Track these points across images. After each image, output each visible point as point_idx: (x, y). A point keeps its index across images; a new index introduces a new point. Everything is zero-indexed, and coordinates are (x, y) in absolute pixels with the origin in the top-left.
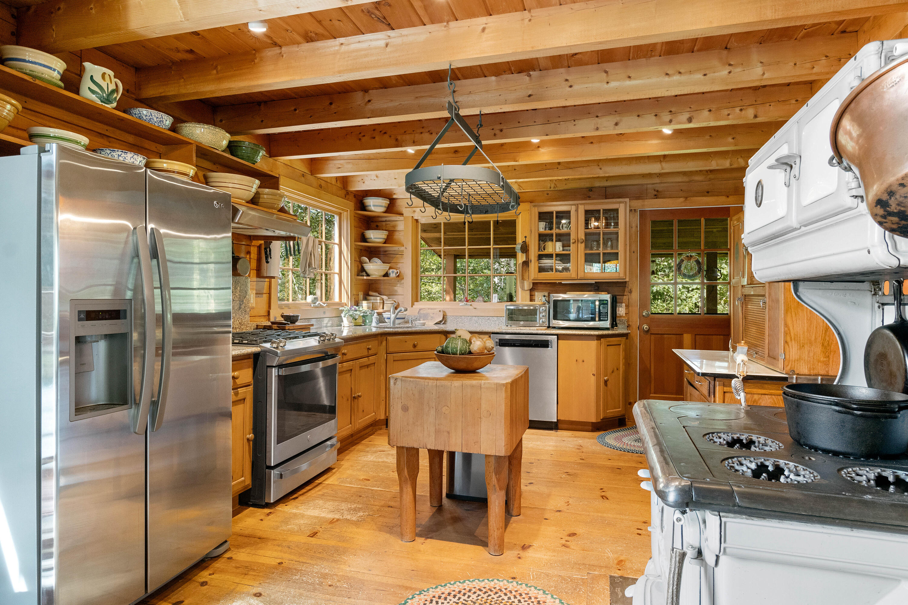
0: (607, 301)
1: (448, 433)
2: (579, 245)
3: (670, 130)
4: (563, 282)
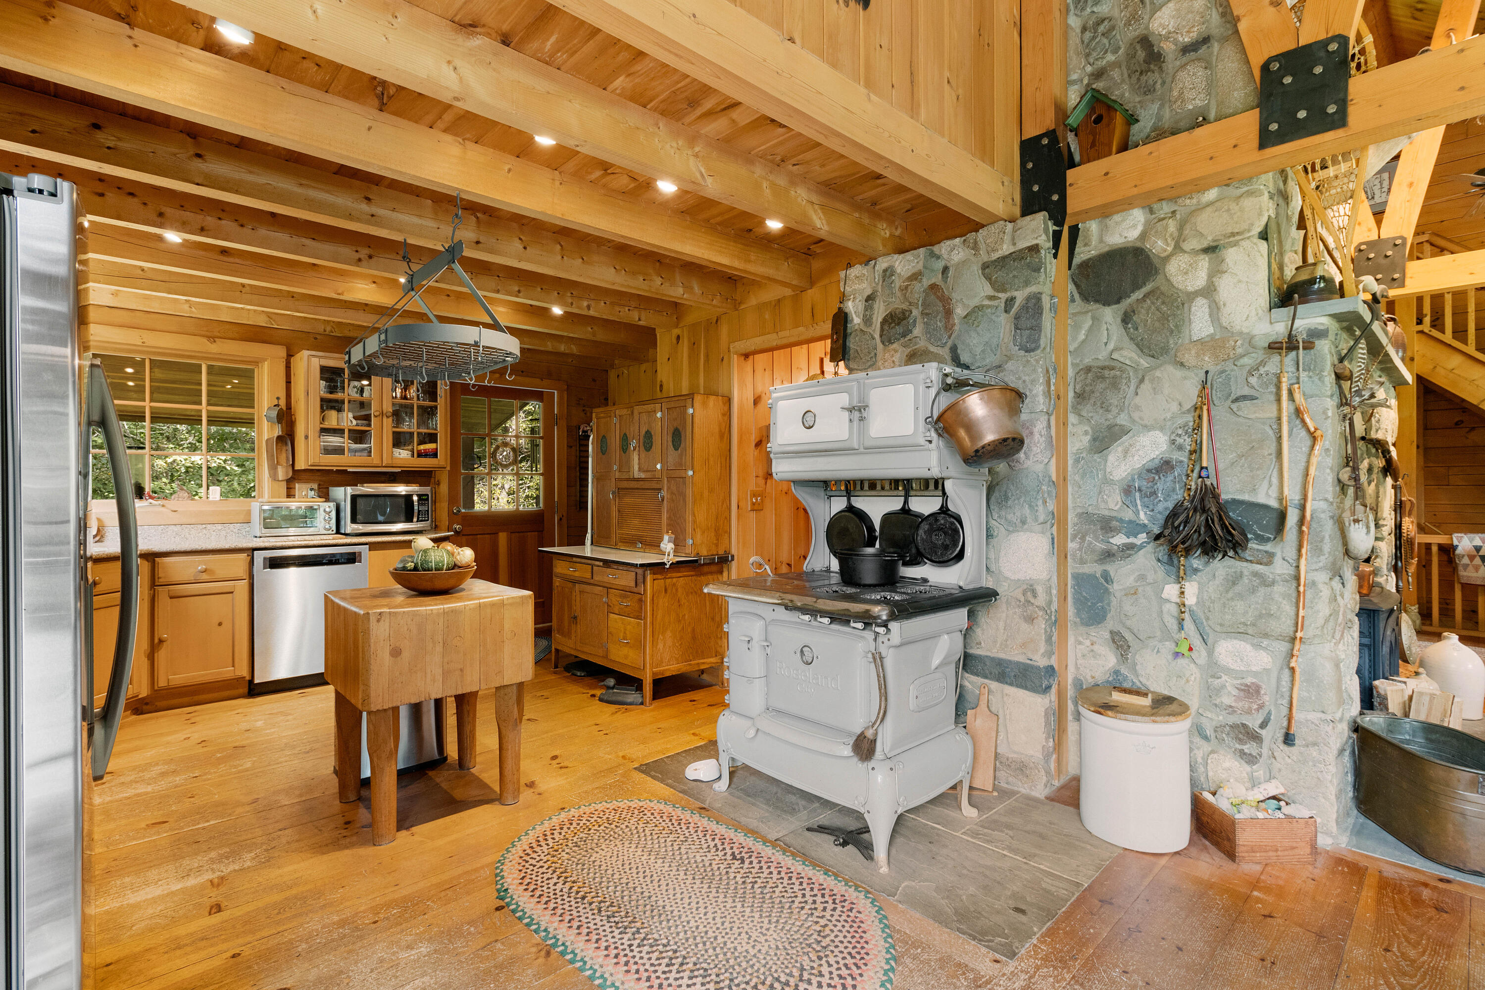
0: (427, 495)
1: (461, 670)
2: (385, 419)
3: (562, 309)
4: (350, 470)
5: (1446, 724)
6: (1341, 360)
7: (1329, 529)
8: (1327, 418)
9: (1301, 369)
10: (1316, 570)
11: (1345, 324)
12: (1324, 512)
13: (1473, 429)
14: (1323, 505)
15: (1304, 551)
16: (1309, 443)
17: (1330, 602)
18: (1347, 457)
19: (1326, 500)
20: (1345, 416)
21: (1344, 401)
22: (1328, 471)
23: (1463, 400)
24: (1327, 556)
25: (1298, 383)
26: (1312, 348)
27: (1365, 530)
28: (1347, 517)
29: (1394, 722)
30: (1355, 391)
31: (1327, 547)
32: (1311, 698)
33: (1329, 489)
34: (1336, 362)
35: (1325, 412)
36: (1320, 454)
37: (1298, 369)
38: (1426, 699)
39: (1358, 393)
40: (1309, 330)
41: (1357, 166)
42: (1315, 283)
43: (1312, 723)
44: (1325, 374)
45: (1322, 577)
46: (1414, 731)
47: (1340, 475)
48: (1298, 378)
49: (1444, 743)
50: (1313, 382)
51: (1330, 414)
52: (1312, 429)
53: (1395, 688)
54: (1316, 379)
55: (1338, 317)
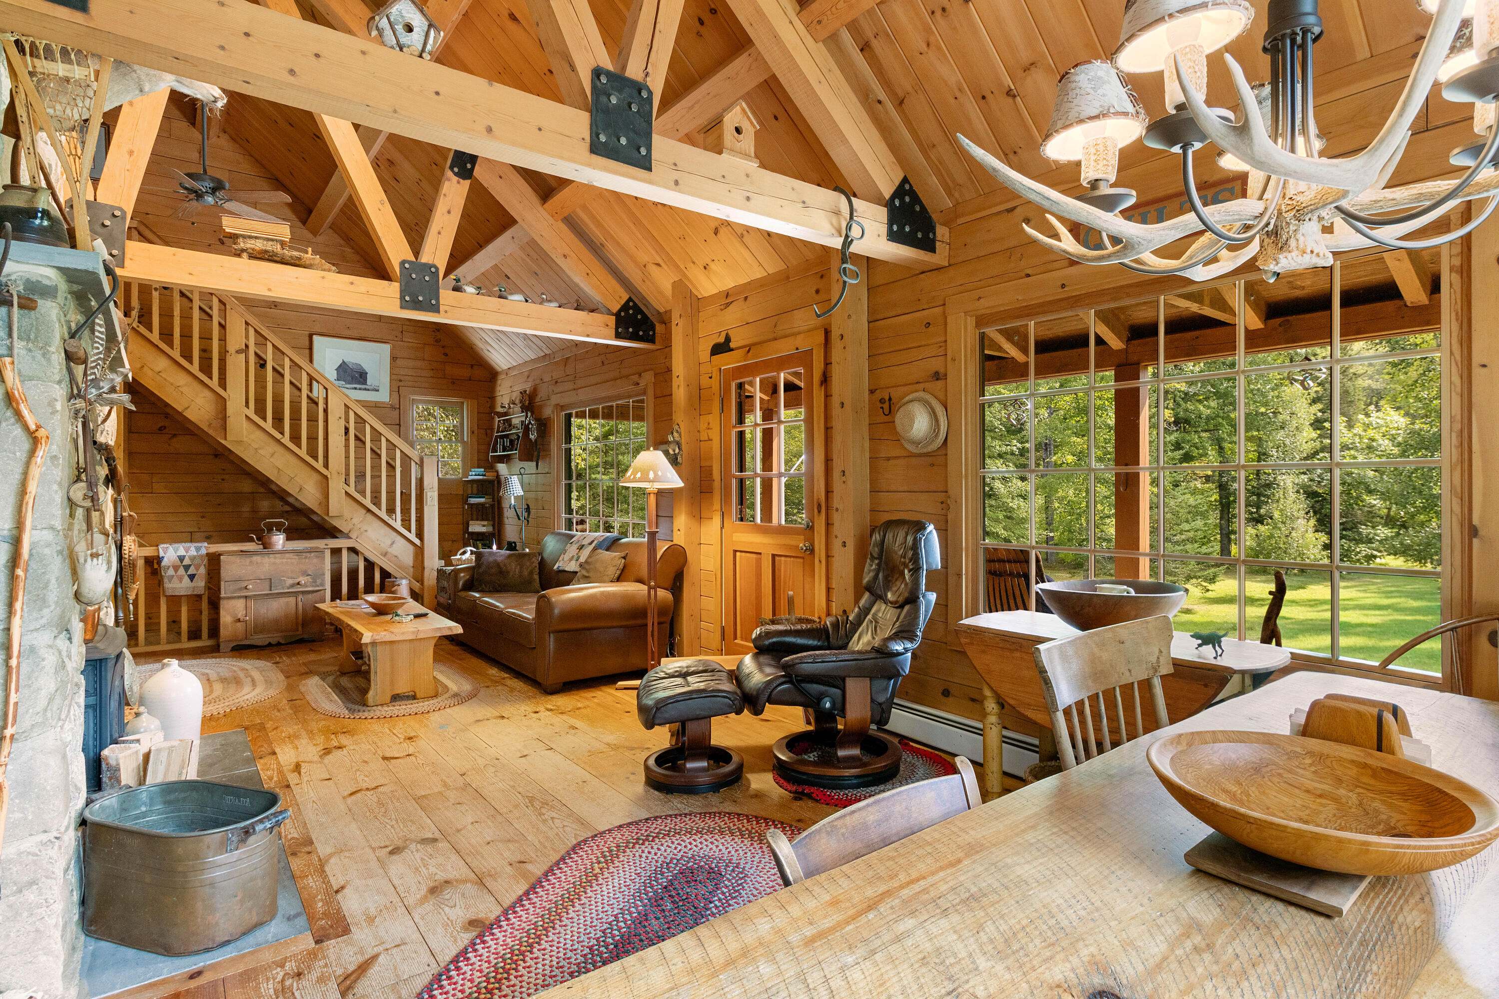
5: (183, 778)
6: (72, 336)
7: (57, 568)
8: (54, 412)
9: (15, 335)
10: (37, 630)
11: (76, 287)
12: (48, 545)
13: (174, 436)
14: (47, 535)
15: (18, 605)
16: (26, 445)
17: (56, 672)
18: (78, 468)
19: (52, 528)
20: (77, 412)
21: (75, 391)
22: (55, 487)
23: (167, 405)
24: (53, 607)
25: (11, 356)
26: (34, 308)
27: (105, 567)
28: (81, 548)
29: (129, 796)
30: (92, 380)
31: (53, 595)
32: (26, 819)
33: (57, 513)
34: (67, 336)
35: (51, 403)
36: (44, 464)
37: (10, 335)
38: (164, 756)
39: (95, 382)
40: (28, 281)
41: (97, 80)
42: (36, 218)
43: (29, 853)
44: (52, 349)
45: (43, 639)
46: (151, 799)
47: (71, 493)
48: (11, 348)
49: (184, 800)
50: (33, 357)
51: (58, 406)
52: (33, 427)
53: (129, 752)
54: (38, 354)
55: (70, 275)
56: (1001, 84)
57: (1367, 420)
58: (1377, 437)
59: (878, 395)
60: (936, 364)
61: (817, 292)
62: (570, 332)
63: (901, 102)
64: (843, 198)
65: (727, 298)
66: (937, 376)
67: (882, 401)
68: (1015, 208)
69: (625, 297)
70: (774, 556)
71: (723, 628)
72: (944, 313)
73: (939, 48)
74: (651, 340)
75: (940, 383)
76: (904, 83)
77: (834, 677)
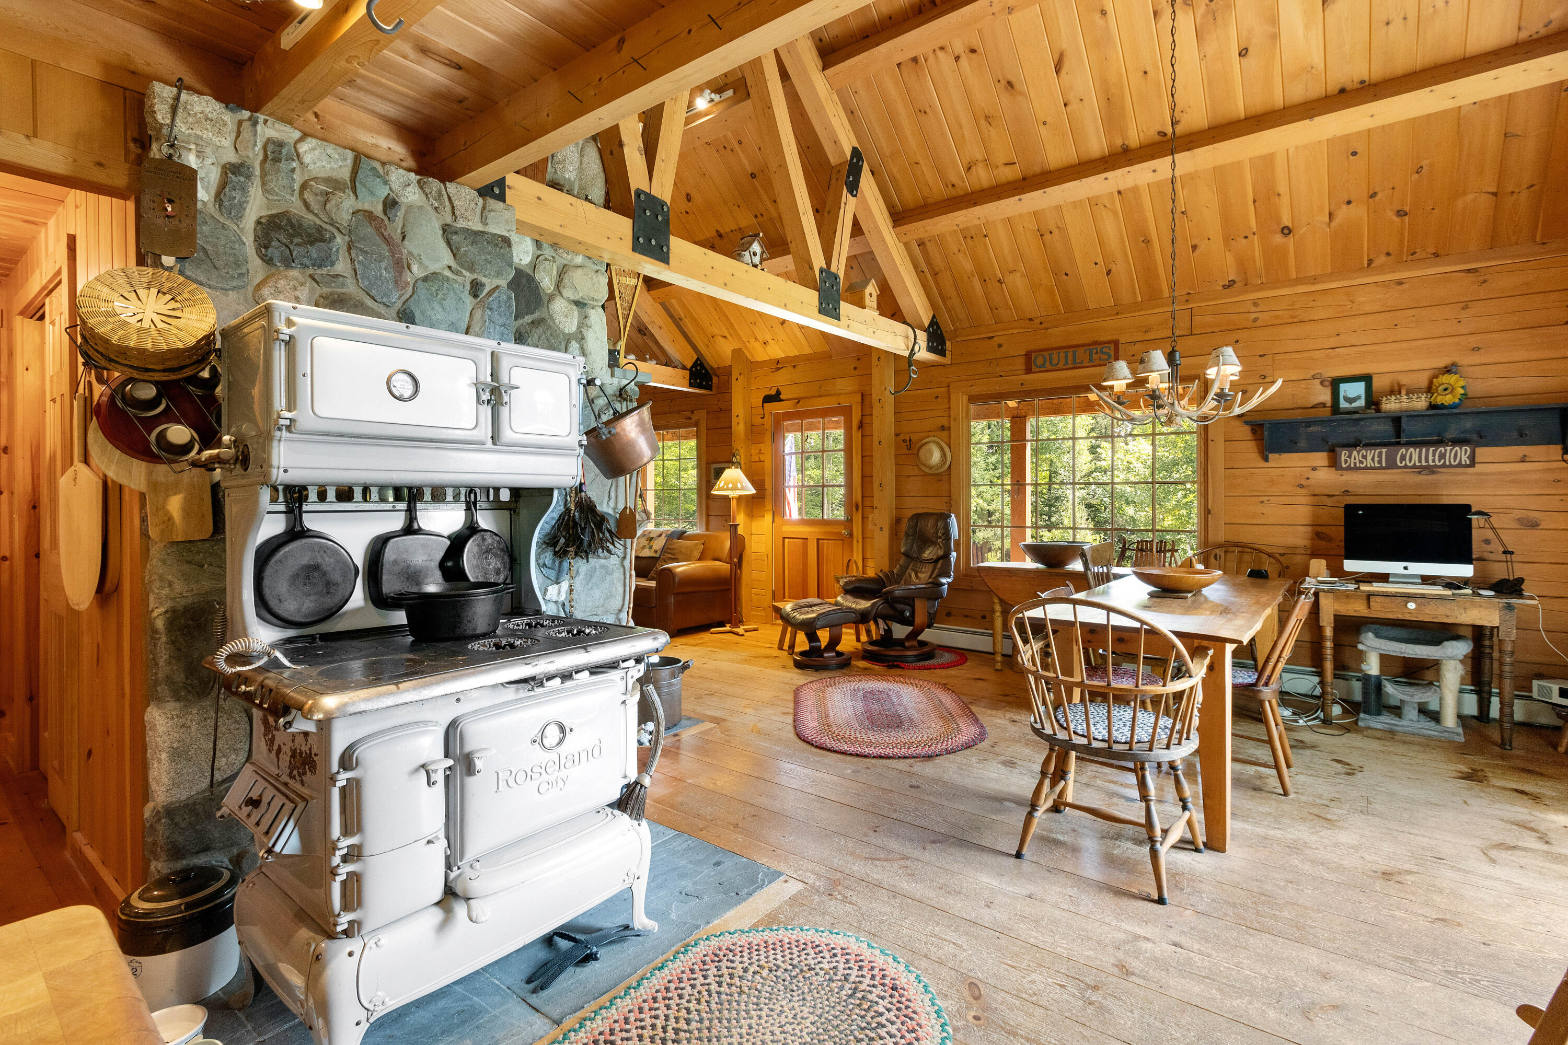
56: (995, 275)
57: (1126, 448)
58: (1133, 460)
59: (902, 437)
60: (944, 421)
61: (855, 368)
62: (663, 382)
63: (936, 274)
64: (910, 329)
65: (778, 365)
66: (943, 428)
67: (904, 441)
68: (992, 337)
69: (695, 357)
70: (818, 540)
71: (774, 592)
72: (948, 392)
73: (965, 254)
74: (709, 388)
75: (946, 433)
76: (939, 263)
77: (907, 598)
